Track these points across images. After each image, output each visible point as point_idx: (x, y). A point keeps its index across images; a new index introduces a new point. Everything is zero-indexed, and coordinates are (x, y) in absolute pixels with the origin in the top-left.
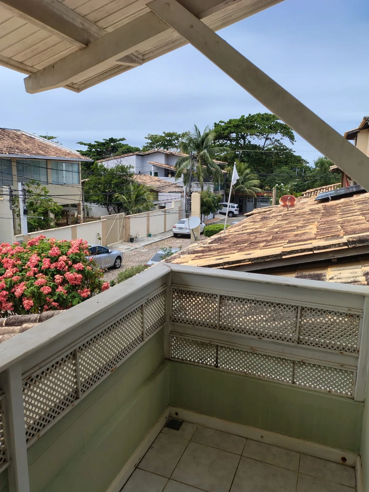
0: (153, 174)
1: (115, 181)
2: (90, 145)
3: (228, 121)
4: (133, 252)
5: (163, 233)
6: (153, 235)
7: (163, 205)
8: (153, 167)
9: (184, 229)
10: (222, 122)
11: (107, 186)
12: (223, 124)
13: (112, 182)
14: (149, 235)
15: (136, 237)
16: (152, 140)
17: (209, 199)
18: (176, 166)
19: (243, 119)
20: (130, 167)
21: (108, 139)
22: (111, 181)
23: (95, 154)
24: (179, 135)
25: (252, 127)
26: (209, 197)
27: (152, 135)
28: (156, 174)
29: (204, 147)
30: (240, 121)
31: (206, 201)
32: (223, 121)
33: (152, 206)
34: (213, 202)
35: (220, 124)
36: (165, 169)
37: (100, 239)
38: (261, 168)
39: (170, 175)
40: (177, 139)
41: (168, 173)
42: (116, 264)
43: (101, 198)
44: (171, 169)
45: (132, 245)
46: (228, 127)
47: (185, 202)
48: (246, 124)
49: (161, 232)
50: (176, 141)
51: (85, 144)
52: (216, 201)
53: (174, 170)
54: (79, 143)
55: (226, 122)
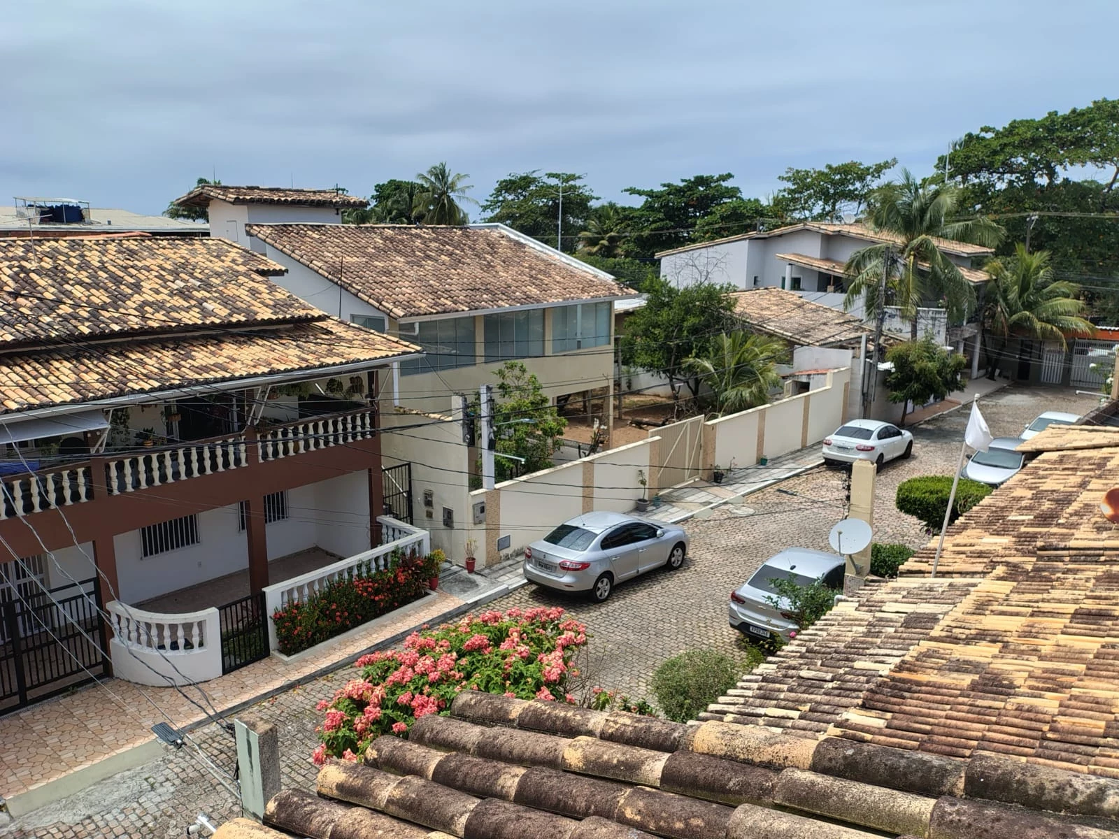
0: (788, 283)
1: (692, 321)
2: (650, 194)
3: (1007, 126)
4: (716, 514)
5: (799, 451)
6: (772, 460)
7: (804, 380)
8: (788, 268)
9: (851, 452)
10: (986, 129)
11: (673, 331)
12: (990, 135)
13: (685, 324)
14: (762, 462)
15: (730, 470)
16: (797, 183)
17: (930, 364)
18: (849, 267)
19: (1053, 121)
20: (727, 289)
21: (693, 179)
22: (683, 320)
23: (661, 216)
24: (868, 169)
25: (1078, 142)
26: (931, 359)
27: (798, 172)
28: (796, 284)
29: (925, 224)
30: (1042, 124)
31: (921, 370)
32: (991, 126)
33: (775, 384)
34: (939, 372)
35: (983, 134)
36: (820, 273)
37: (643, 482)
38: (1097, 249)
39: (831, 288)
40: (861, 178)
41: (826, 282)
42: (673, 559)
43: (659, 360)
44: (836, 274)
45: (716, 493)
46: (1005, 145)
47: (862, 373)
48: (1059, 134)
49: (793, 449)
50: (858, 185)
51: (640, 193)
52: (949, 370)
53: (844, 276)
54: (626, 190)
55: (1001, 130)
